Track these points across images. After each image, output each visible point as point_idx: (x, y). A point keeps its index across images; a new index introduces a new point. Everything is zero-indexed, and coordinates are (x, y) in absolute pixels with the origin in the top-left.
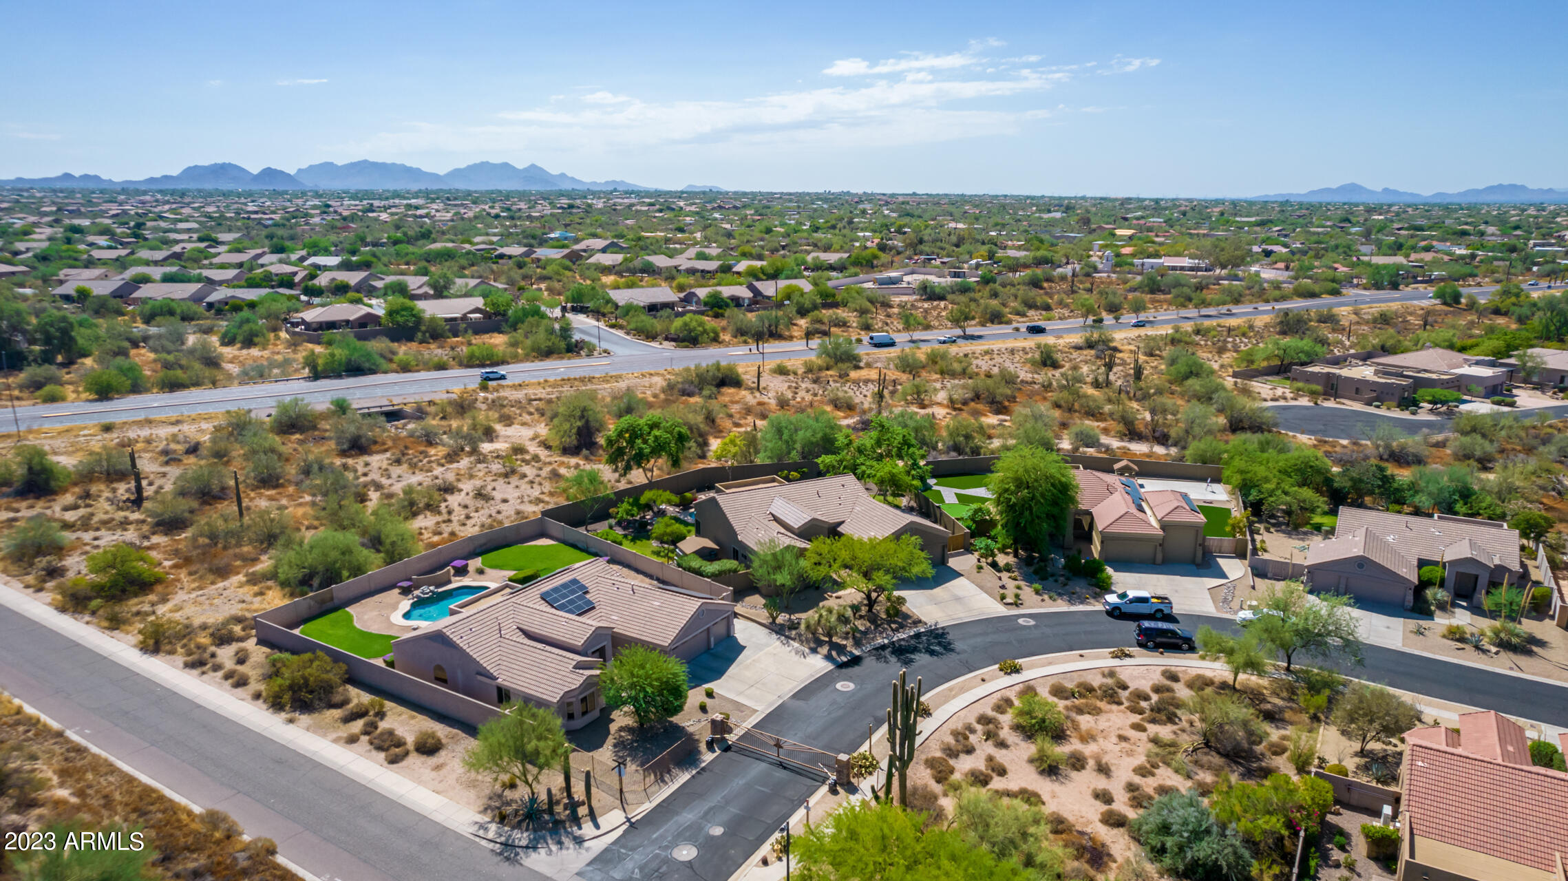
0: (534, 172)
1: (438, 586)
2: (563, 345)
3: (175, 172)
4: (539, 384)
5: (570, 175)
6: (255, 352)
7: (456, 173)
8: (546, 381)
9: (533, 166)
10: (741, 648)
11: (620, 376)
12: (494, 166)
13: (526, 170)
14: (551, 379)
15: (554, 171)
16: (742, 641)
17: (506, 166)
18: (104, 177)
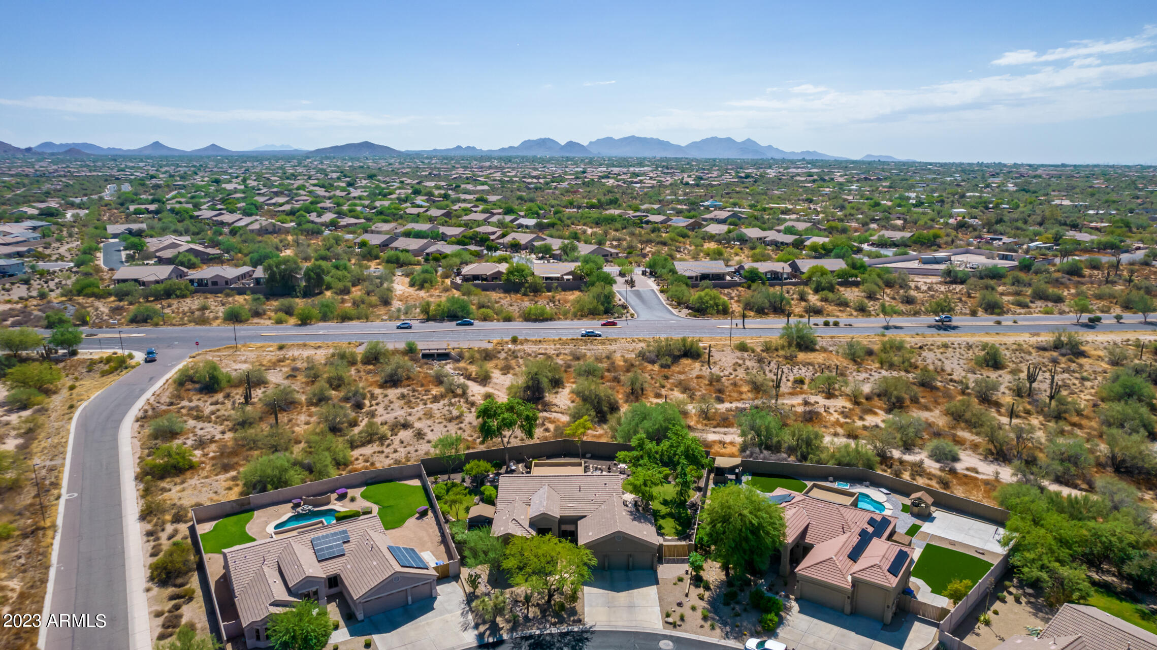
0: (749, 144)
1: (315, 506)
2: (602, 308)
3: (516, 144)
4: (554, 341)
5: (775, 147)
6: (422, 293)
7: (694, 145)
8: (560, 339)
9: (749, 140)
10: (434, 609)
11: (615, 340)
12: (721, 139)
13: (743, 143)
14: (564, 338)
15: (763, 143)
16: (435, 606)
17: (729, 140)
18: (478, 148)
